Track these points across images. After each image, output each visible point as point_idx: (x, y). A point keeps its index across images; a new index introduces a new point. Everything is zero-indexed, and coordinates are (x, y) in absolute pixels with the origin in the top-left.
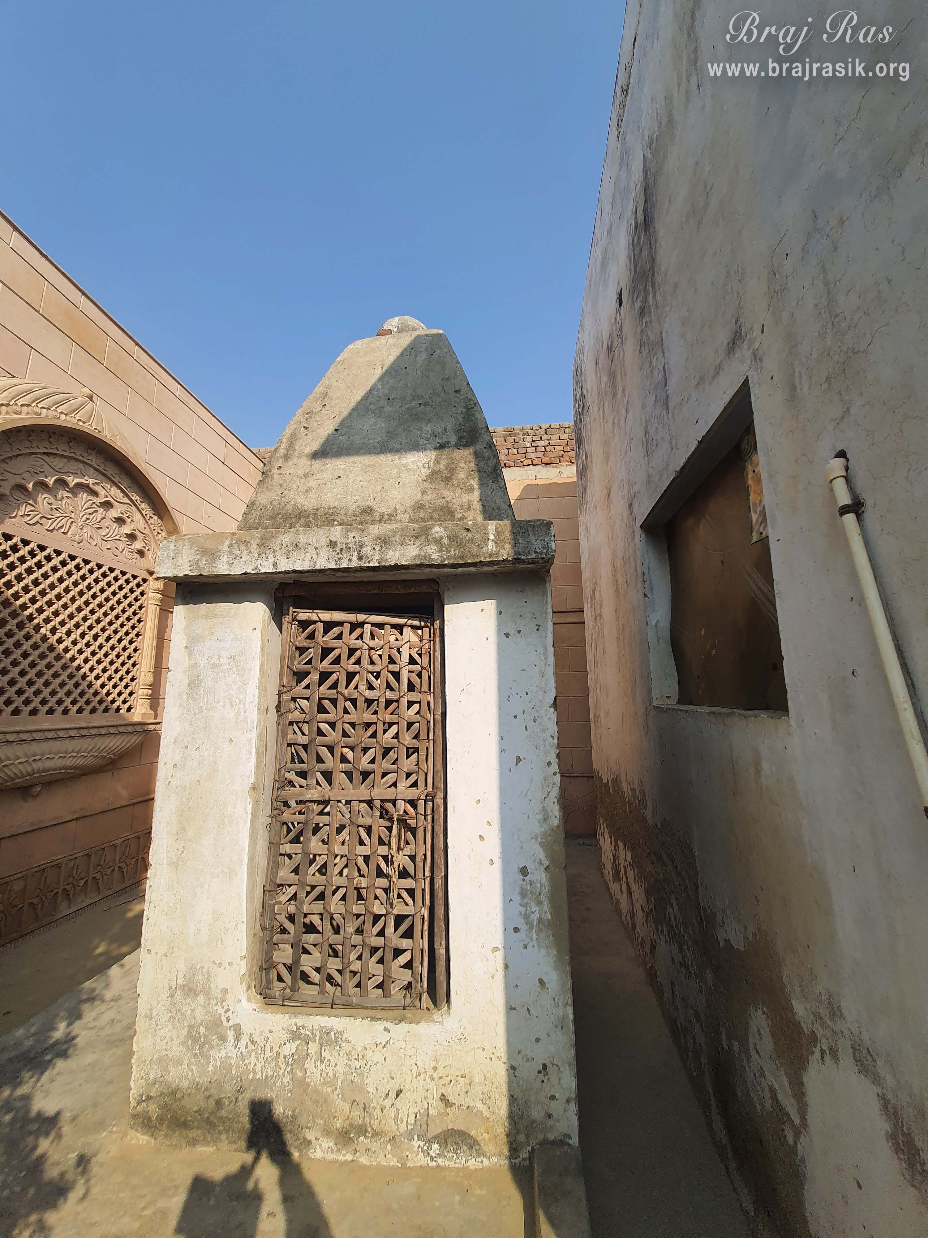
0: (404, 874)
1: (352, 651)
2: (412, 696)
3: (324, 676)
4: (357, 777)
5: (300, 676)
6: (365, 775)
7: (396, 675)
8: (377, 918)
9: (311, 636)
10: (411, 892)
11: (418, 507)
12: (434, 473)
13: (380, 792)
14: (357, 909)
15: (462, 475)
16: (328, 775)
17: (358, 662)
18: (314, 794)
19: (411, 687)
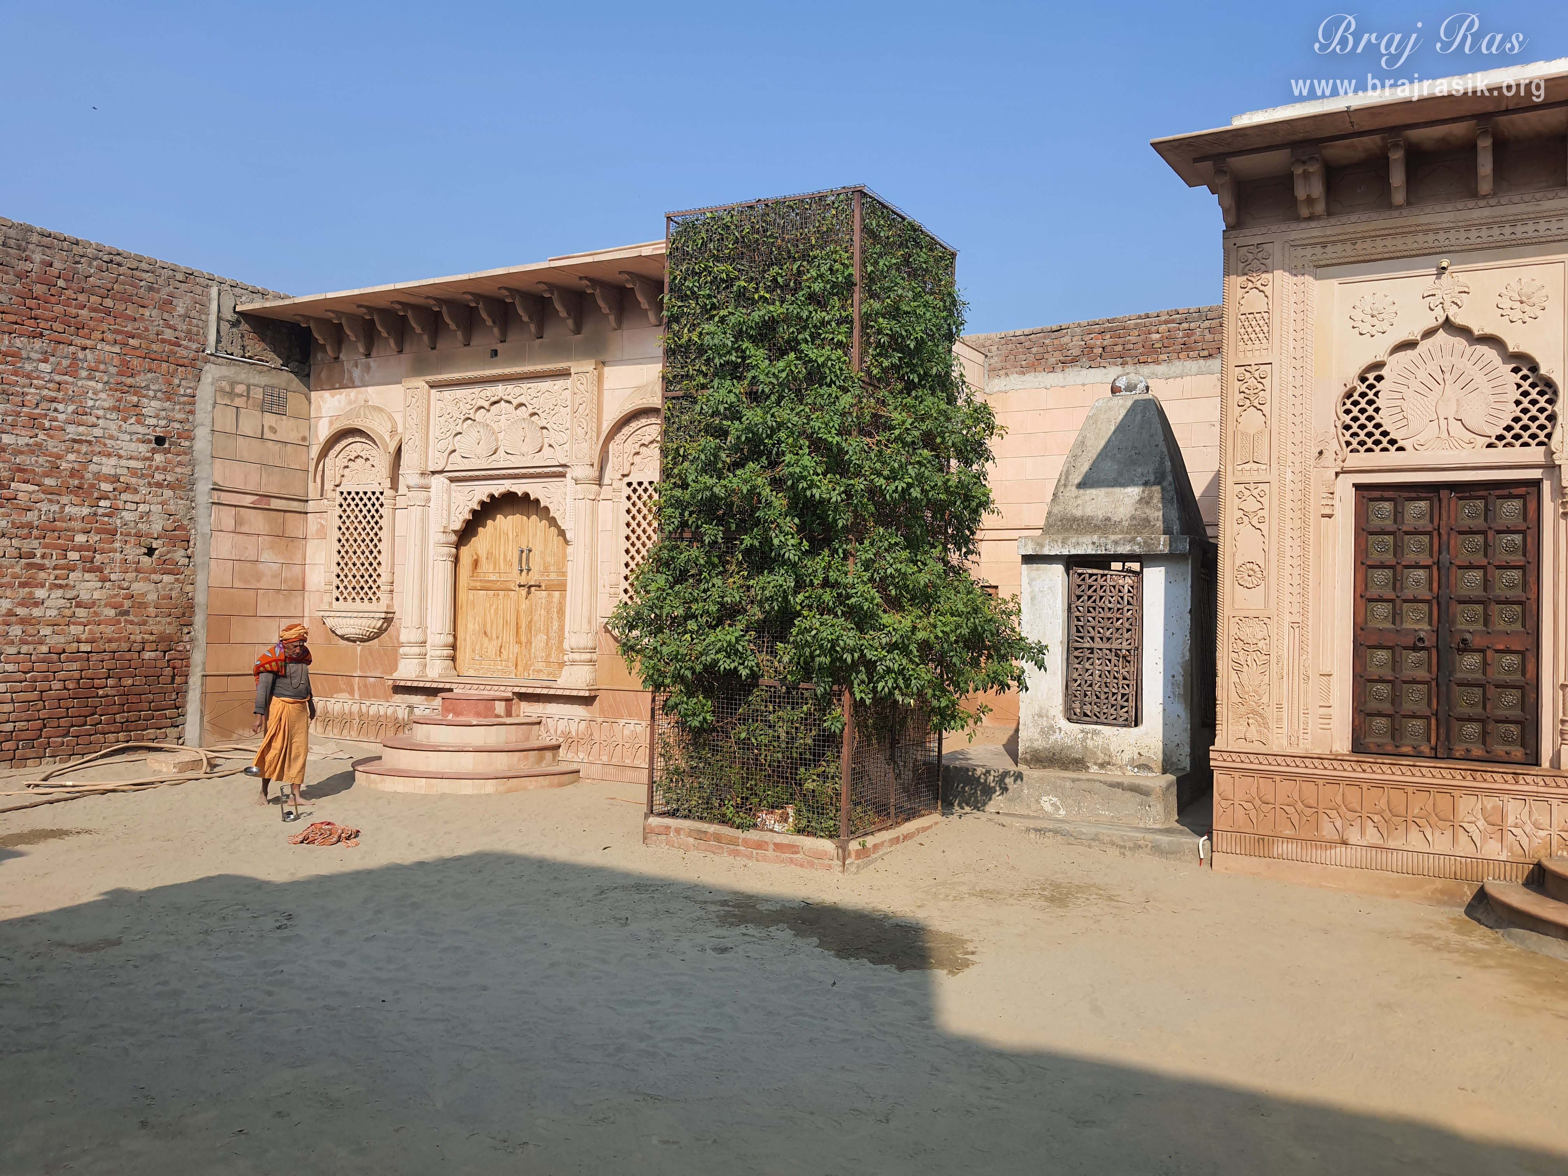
0: (1125, 678)
1: (1102, 587)
2: (1130, 607)
3: (1090, 597)
4: (1104, 639)
5: (1079, 597)
6: (1109, 639)
7: (1122, 598)
8: (1114, 694)
9: (1083, 580)
10: (1128, 685)
11: (1133, 518)
12: (1141, 498)
13: (1115, 646)
14: (1106, 690)
15: (1155, 501)
16: (1092, 639)
17: (1105, 591)
18: (1087, 645)
19: (1129, 603)
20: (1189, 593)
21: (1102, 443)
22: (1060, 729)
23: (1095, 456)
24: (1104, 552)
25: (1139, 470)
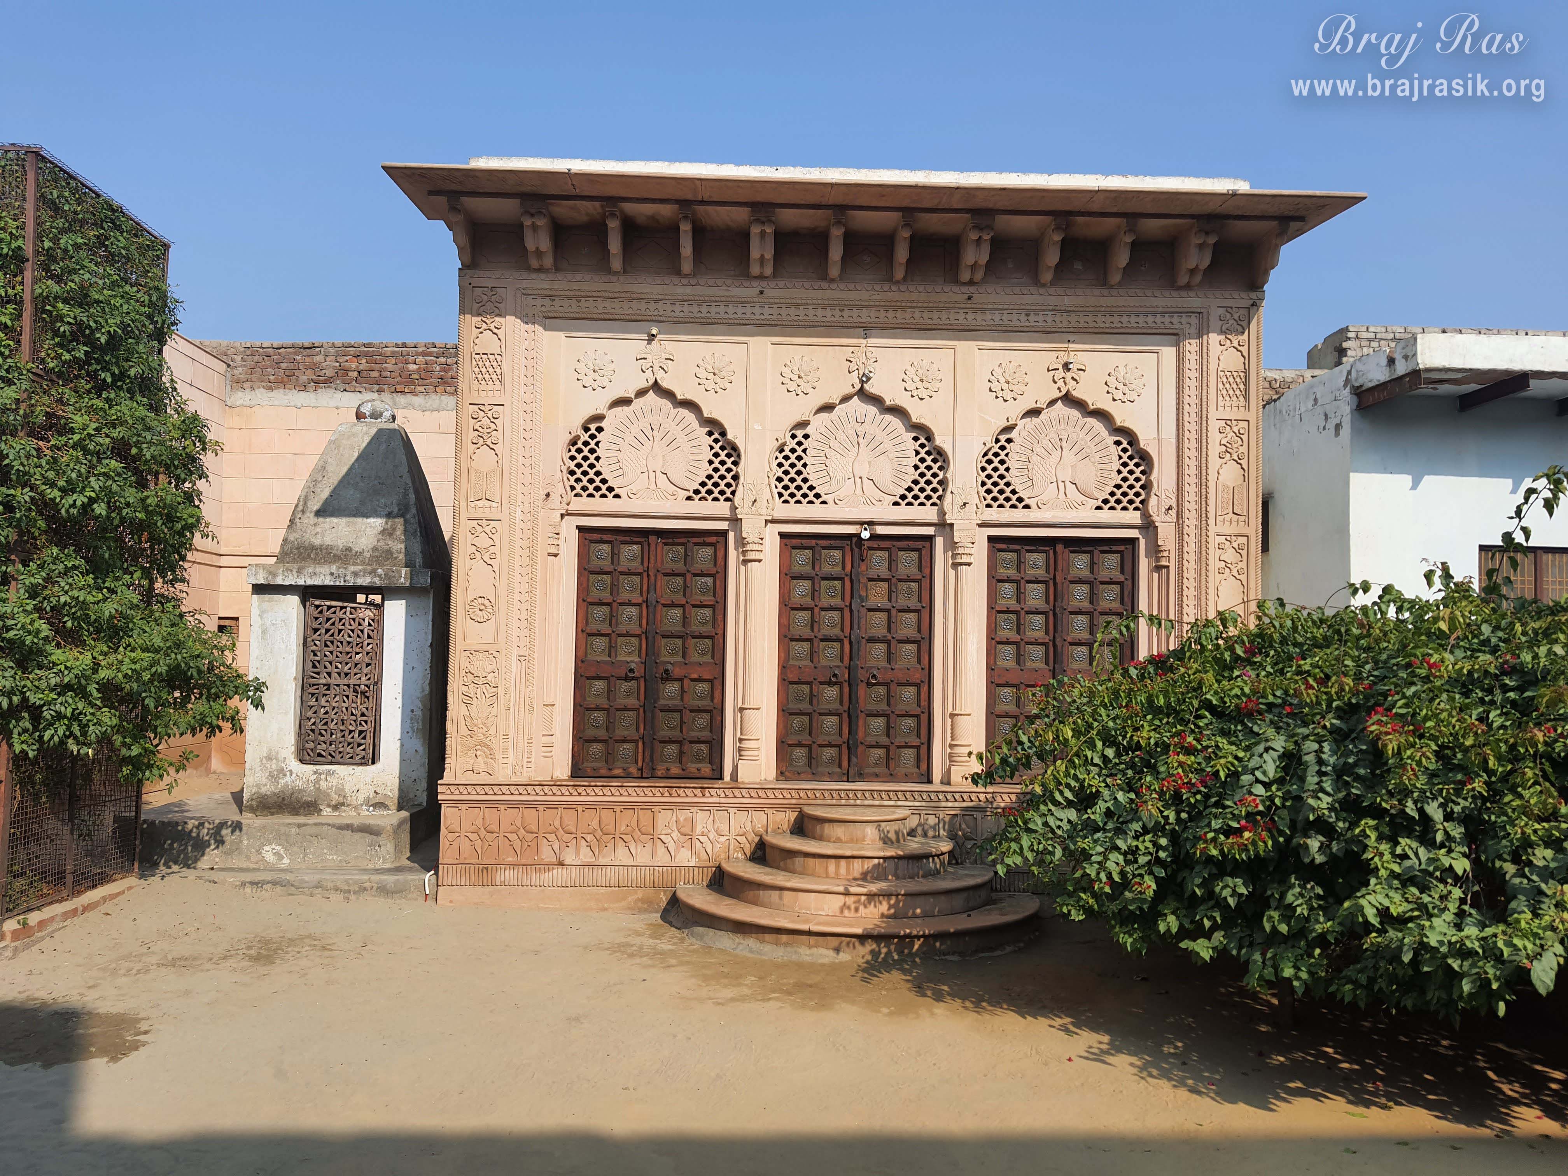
0: (363, 715)
1: (341, 620)
2: (370, 641)
3: (327, 631)
4: (342, 675)
5: (316, 630)
6: (346, 674)
7: (362, 631)
8: (351, 732)
9: (321, 612)
10: (366, 722)
11: (375, 549)
12: (384, 529)
13: (353, 681)
14: (342, 728)
15: (398, 533)
16: (329, 674)
17: (344, 625)
18: (323, 681)
19: (369, 637)
20: (430, 627)
21: (344, 470)
22: (291, 771)
23: (336, 483)
24: (342, 583)
25: (383, 501)
